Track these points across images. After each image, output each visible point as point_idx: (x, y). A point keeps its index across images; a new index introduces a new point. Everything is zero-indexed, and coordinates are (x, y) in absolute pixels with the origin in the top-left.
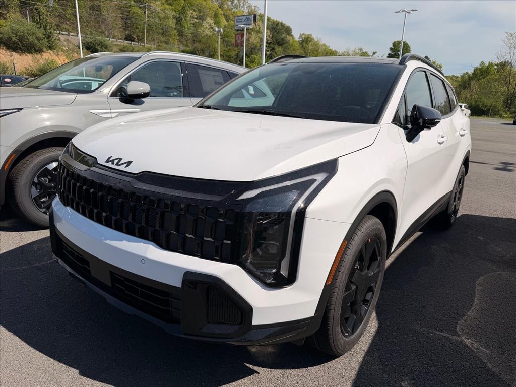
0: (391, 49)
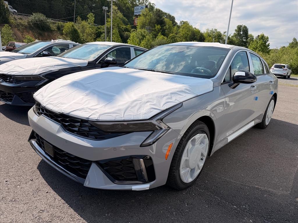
0: (236, 30)
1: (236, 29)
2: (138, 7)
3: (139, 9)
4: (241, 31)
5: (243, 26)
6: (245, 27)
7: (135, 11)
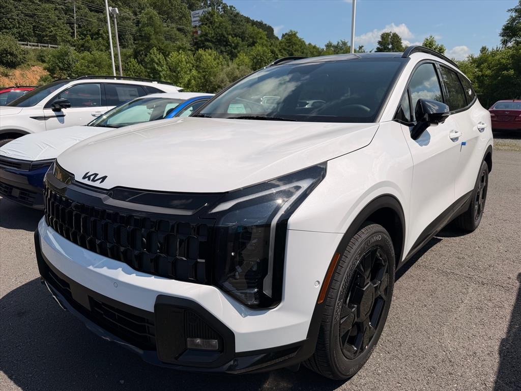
1: (380, 40)
2: (197, 12)
3: (200, 14)
4: (389, 44)
5: (392, 34)
6: (395, 36)
7: (193, 19)
